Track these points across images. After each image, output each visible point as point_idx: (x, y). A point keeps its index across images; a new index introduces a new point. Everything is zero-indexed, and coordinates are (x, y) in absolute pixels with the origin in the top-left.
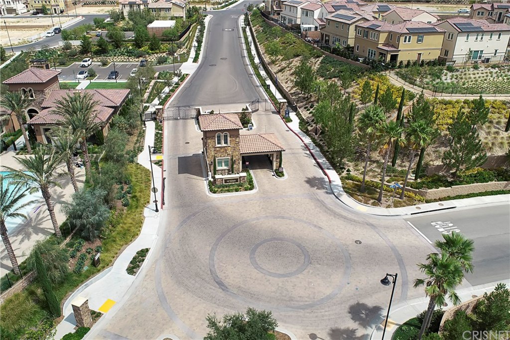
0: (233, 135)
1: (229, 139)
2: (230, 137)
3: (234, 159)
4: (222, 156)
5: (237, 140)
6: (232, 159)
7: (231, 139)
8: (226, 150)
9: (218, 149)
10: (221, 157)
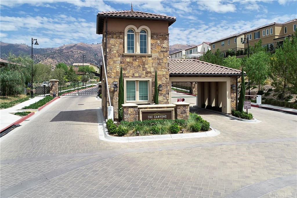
0: (157, 35)
1: (150, 41)
2: (152, 38)
3: (159, 82)
4: (136, 75)
5: (164, 45)
6: (155, 83)
7: (154, 42)
8: (144, 64)
9: (128, 60)
10: (133, 76)
